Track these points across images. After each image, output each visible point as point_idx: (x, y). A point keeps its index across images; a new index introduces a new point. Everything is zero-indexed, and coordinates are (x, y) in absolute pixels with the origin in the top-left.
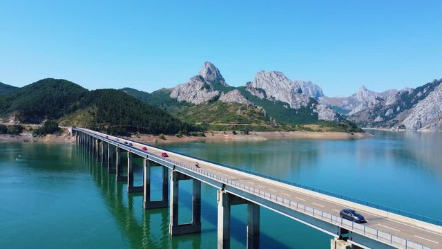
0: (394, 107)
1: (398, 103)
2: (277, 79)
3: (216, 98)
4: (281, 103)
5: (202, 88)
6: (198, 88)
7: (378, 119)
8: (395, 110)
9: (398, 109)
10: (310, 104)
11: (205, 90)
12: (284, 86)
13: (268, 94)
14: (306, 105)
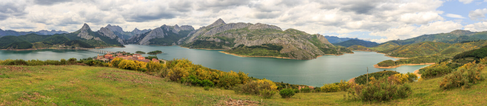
0: (139, 38)
1: (141, 37)
2: (107, 30)
3: (93, 39)
4: (108, 37)
5: (88, 35)
6: (87, 35)
7: (135, 41)
8: (140, 39)
9: (140, 38)
10: (116, 38)
11: (89, 35)
12: (109, 32)
13: (105, 34)
14: (115, 38)
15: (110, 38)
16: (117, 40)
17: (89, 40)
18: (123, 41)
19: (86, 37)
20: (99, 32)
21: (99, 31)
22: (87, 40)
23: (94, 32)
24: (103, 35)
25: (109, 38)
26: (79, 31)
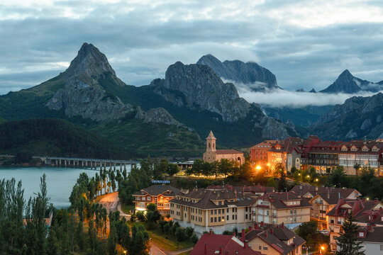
0: (372, 117)
5: (105, 99)
6: (97, 98)
11: (109, 101)
15: (220, 117)
16: (257, 125)
17: (110, 125)
18: (289, 131)
19: (95, 111)
20: (162, 89)
21: (157, 81)
22: (102, 126)
23: (132, 88)
24: (180, 103)
25: (215, 115)
26: (53, 83)
